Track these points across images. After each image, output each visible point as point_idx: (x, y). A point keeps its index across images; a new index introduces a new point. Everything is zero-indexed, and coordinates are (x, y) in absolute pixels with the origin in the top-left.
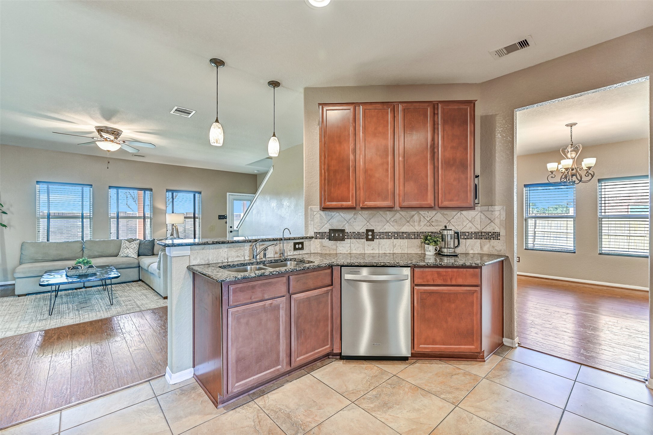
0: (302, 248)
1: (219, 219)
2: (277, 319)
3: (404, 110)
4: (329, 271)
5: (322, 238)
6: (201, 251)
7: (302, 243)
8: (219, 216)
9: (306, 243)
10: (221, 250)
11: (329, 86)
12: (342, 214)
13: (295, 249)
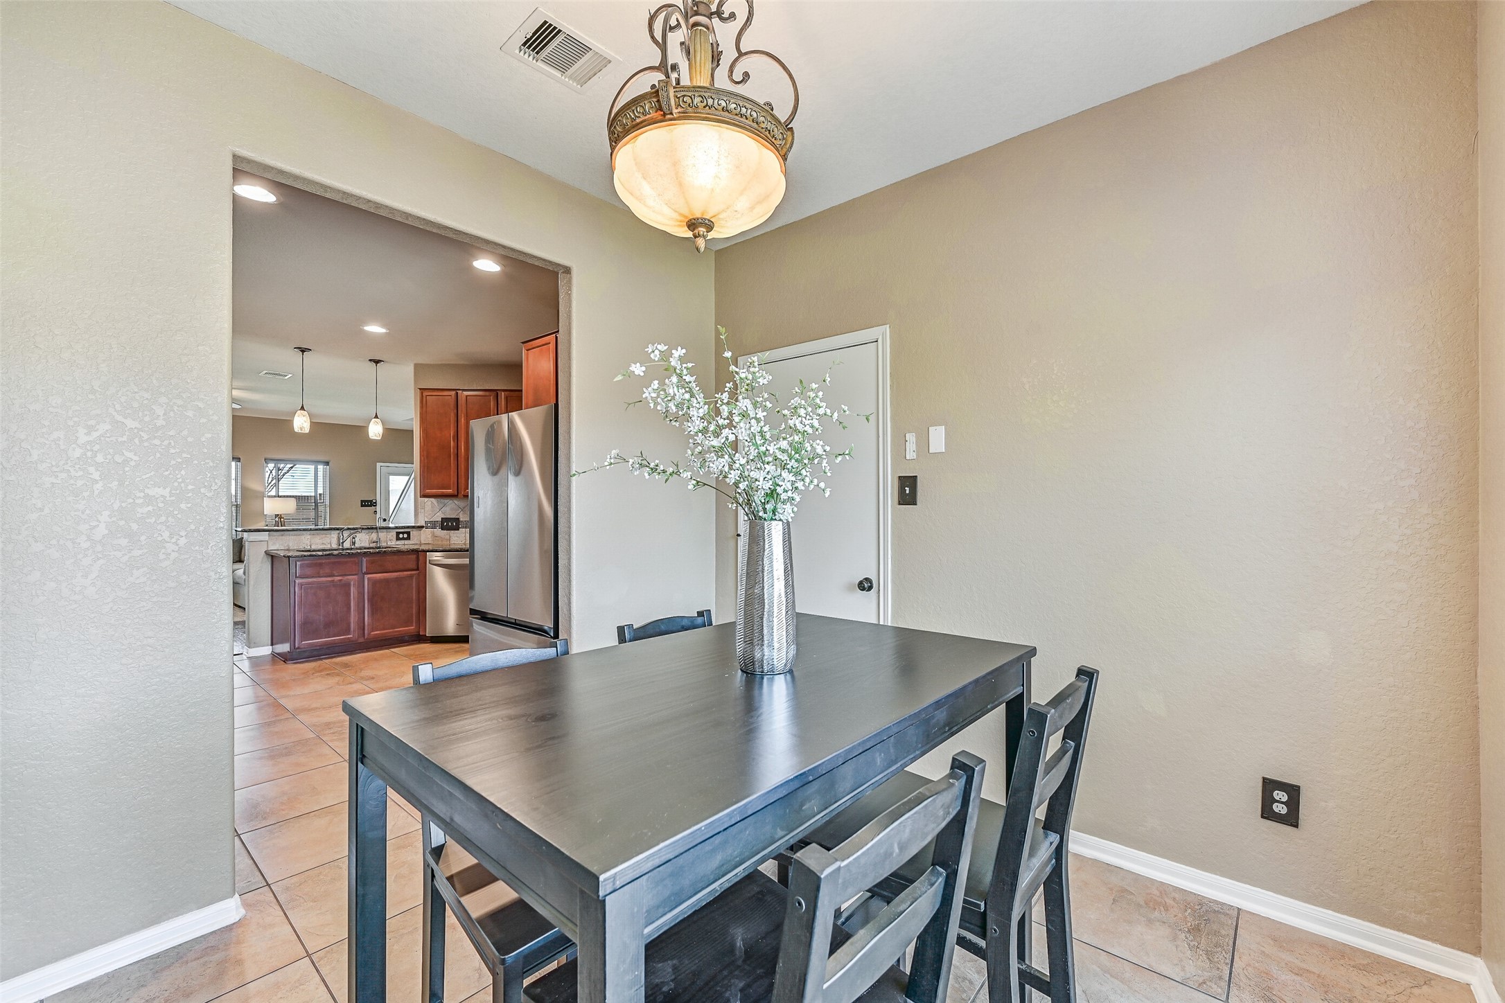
0: (408, 538)
1: (362, 506)
2: (348, 594)
3: (506, 398)
4: (414, 557)
5: (434, 527)
6: (281, 537)
7: (408, 533)
8: (362, 501)
9: (414, 533)
10: (303, 537)
11: (440, 363)
12: (456, 502)
13: (398, 539)
